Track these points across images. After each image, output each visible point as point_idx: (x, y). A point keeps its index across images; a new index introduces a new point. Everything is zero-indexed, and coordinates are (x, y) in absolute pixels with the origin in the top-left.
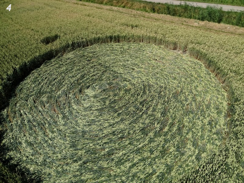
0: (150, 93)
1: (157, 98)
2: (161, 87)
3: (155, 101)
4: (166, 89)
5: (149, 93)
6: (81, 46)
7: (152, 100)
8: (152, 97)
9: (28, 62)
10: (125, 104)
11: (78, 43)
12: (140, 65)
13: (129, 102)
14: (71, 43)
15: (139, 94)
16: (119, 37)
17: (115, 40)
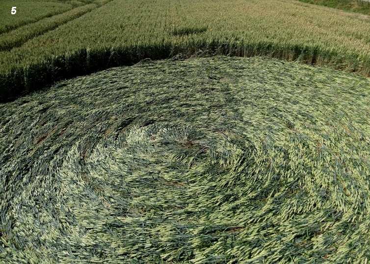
0: (271, 214)
1: (280, 247)
2: (333, 215)
3: (264, 253)
4: (344, 233)
5: (271, 211)
6: (227, 53)
7: (257, 244)
8: (263, 232)
9: (114, 50)
10: (165, 205)
11: (223, 46)
12: (319, 123)
13: (185, 204)
14: (211, 41)
15: (235, 199)
16: (316, 52)
17: (305, 59)
